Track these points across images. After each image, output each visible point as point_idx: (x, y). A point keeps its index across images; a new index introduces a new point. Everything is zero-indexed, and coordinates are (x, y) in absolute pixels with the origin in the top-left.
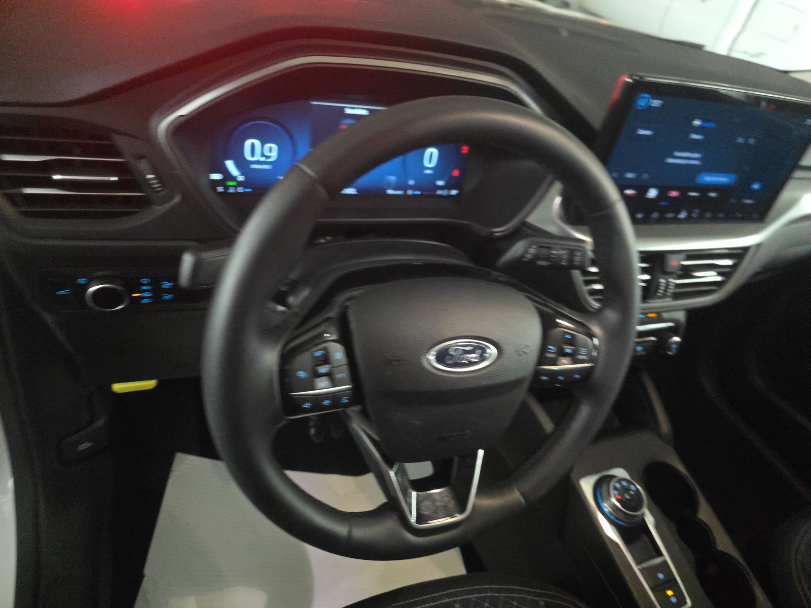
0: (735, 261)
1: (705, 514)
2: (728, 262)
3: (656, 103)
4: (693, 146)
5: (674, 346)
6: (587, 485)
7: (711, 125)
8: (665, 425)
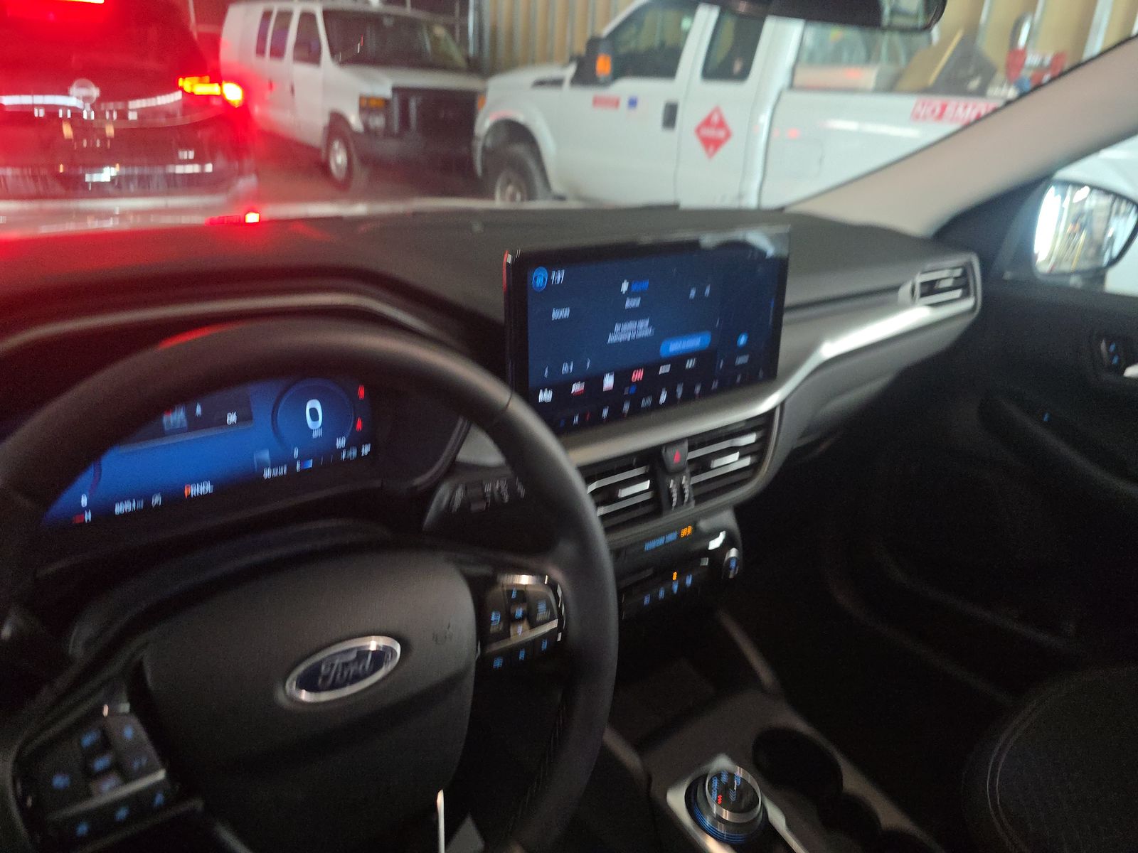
0: (760, 433)
1: (853, 782)
2: (751, 439)
3: (559, 277)
4: (634, 315)
5: (733, 564)
6: (676, 800)
7: (645, 285)
8: (765, 675)
